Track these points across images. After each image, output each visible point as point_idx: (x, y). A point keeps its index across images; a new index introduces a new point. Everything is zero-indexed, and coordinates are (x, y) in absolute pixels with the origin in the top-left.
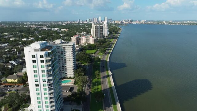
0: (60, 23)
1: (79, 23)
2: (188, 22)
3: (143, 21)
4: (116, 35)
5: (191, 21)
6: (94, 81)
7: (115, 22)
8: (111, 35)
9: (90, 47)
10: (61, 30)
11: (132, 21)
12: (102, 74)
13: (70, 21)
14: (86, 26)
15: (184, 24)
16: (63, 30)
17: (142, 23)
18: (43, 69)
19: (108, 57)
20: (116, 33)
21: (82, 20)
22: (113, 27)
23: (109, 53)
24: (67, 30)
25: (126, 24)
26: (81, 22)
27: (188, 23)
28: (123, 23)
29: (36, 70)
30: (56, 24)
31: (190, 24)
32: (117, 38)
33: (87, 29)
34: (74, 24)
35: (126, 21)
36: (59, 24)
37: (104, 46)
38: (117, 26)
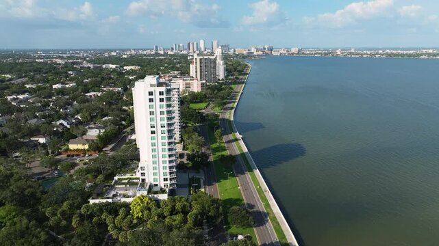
0: (114, 54)
1: (157, 54)
2: (388, 51)
3: (295, 50)
4: (240, 77)
5: (394, 49)
6: (214, 146)
7: (235, 51)
8: (230, 77)
9: (195, 98)
10: (123, 67)
11: (271, 49)
12: (225, 138)
13: (134, 50)
14: (175, 59)
15: (377, 56)
16: (128, 68)
17: (293, 54)
18: (162, 110)
19: (230, 113)
20: (240, 72)
21: (162, 48)
22: (231, 61)
23: (232, 108)
24: (137, 68)
25: (258, 55)
26: (162, 52)
27: (387, 54)
28: (253, 53)
29: (153, 112)
30: (106, 55)
31: (390, 55)
32: (243, 83)
33: (178, 66)
34: (145, 55)
35: (258, 50)
36: (113, 56)
37: (222, 95)
38: (240, 60)
